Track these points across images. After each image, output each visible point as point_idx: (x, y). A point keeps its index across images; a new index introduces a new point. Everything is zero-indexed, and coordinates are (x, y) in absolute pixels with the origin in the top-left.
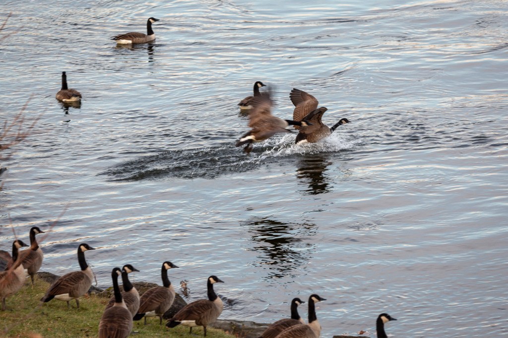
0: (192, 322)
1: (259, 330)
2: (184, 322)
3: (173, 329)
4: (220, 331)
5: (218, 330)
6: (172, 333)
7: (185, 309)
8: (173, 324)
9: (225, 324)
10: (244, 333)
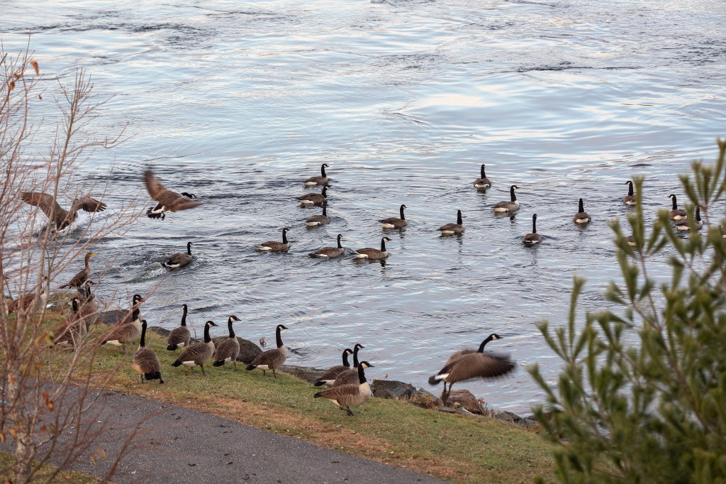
0: (266, 367)
1: (318, 374)
2: (260, 366)
3: (252, 371)
4: (288, 374)
5: (286, 374)
6: (251, 374)
7: (260, 356)
8: (251, 368)
9: (292, 369)
10: (305, 376)
